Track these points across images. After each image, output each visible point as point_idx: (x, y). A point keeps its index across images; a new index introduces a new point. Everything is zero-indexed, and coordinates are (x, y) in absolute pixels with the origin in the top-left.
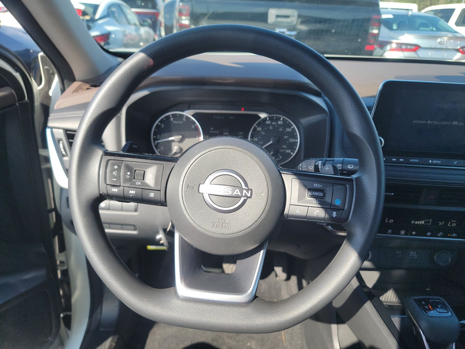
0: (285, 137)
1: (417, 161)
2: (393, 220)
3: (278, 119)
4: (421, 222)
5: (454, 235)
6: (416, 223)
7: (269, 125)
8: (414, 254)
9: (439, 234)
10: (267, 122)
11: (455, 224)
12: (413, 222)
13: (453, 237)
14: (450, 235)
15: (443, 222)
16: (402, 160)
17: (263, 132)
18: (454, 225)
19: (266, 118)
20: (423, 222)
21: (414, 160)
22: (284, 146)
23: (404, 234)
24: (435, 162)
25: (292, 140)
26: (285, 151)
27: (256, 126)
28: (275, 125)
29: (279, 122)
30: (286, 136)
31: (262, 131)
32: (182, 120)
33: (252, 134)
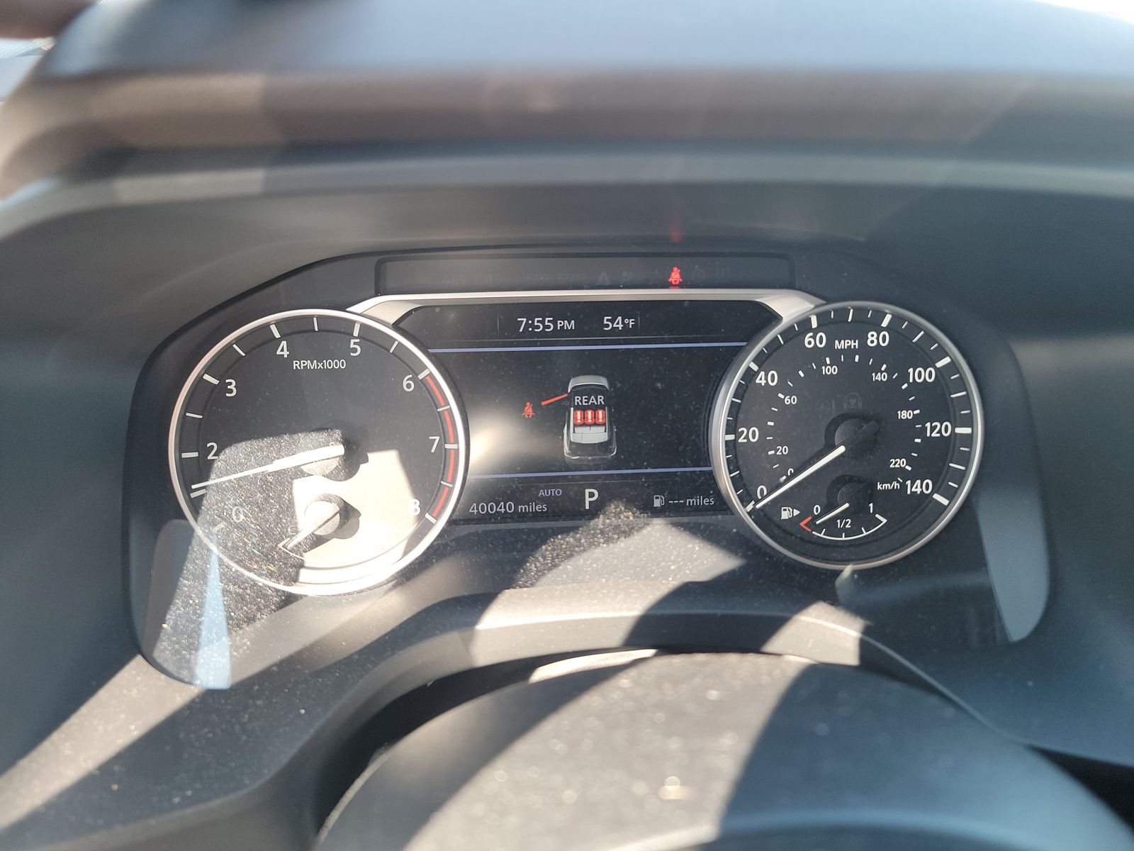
0: (905, 415)
3: (869, 323)
7: (817, 355)
10: (808, 340)
17: (789, 392)
19: (804, 324)
22: (901, 463)
25: (938, 429)
26: (904, 486)
27: (755, 367)
28: (849, 352)
29: (872, 339)
30: (908, 407)
31: (781, 387)
32: (345, 353)
33: (734, 410)
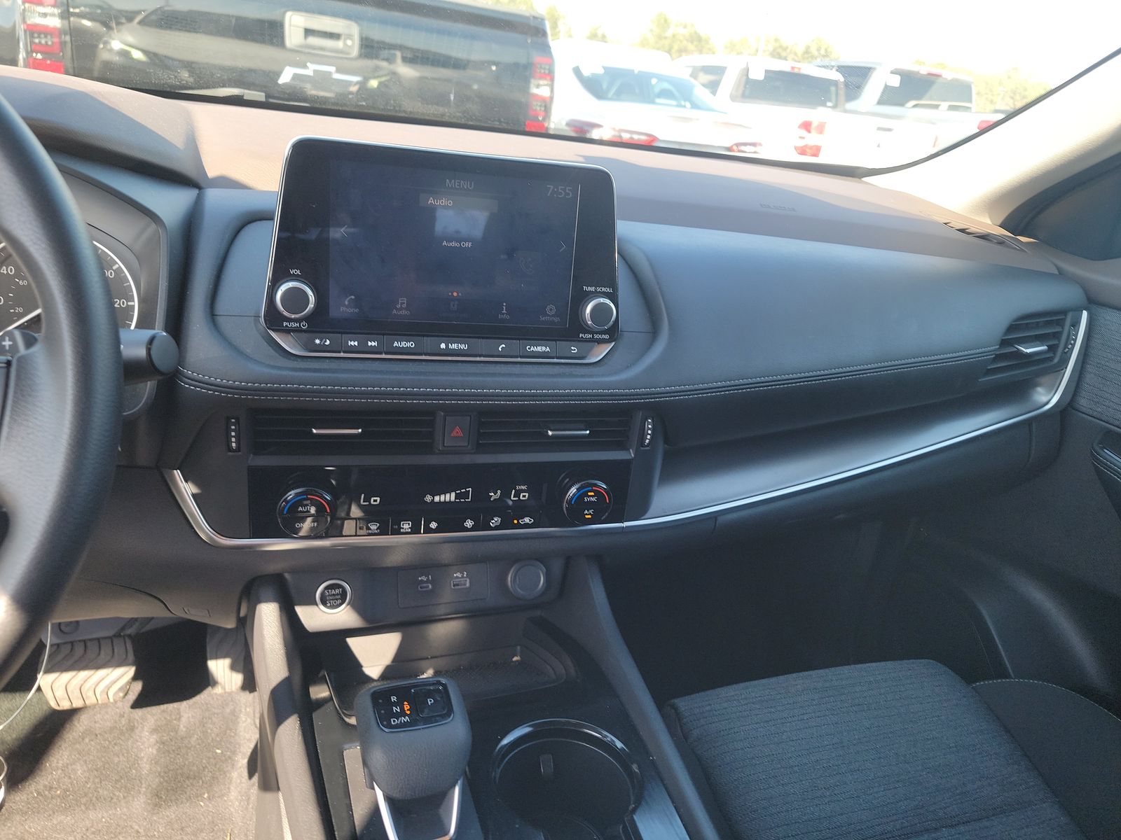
1: (410, 344)
2: (378, 499)
4: (448, 495)
5: (527, 520)
6: (437, 499)
8: (463, 577)
9: (493, 521)
11: (527, 494)
12: (428, 498)
13: (526, 526)
14: (518, 521)
15: (499, 492)
16: (373, 344)
18: (524, 496)
20: (451, 497)
21: (403, 344)
23: (410, 530)
24: (454, 346)
